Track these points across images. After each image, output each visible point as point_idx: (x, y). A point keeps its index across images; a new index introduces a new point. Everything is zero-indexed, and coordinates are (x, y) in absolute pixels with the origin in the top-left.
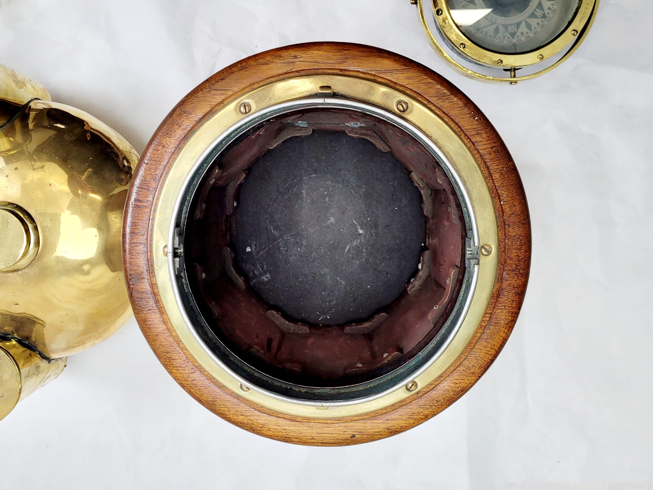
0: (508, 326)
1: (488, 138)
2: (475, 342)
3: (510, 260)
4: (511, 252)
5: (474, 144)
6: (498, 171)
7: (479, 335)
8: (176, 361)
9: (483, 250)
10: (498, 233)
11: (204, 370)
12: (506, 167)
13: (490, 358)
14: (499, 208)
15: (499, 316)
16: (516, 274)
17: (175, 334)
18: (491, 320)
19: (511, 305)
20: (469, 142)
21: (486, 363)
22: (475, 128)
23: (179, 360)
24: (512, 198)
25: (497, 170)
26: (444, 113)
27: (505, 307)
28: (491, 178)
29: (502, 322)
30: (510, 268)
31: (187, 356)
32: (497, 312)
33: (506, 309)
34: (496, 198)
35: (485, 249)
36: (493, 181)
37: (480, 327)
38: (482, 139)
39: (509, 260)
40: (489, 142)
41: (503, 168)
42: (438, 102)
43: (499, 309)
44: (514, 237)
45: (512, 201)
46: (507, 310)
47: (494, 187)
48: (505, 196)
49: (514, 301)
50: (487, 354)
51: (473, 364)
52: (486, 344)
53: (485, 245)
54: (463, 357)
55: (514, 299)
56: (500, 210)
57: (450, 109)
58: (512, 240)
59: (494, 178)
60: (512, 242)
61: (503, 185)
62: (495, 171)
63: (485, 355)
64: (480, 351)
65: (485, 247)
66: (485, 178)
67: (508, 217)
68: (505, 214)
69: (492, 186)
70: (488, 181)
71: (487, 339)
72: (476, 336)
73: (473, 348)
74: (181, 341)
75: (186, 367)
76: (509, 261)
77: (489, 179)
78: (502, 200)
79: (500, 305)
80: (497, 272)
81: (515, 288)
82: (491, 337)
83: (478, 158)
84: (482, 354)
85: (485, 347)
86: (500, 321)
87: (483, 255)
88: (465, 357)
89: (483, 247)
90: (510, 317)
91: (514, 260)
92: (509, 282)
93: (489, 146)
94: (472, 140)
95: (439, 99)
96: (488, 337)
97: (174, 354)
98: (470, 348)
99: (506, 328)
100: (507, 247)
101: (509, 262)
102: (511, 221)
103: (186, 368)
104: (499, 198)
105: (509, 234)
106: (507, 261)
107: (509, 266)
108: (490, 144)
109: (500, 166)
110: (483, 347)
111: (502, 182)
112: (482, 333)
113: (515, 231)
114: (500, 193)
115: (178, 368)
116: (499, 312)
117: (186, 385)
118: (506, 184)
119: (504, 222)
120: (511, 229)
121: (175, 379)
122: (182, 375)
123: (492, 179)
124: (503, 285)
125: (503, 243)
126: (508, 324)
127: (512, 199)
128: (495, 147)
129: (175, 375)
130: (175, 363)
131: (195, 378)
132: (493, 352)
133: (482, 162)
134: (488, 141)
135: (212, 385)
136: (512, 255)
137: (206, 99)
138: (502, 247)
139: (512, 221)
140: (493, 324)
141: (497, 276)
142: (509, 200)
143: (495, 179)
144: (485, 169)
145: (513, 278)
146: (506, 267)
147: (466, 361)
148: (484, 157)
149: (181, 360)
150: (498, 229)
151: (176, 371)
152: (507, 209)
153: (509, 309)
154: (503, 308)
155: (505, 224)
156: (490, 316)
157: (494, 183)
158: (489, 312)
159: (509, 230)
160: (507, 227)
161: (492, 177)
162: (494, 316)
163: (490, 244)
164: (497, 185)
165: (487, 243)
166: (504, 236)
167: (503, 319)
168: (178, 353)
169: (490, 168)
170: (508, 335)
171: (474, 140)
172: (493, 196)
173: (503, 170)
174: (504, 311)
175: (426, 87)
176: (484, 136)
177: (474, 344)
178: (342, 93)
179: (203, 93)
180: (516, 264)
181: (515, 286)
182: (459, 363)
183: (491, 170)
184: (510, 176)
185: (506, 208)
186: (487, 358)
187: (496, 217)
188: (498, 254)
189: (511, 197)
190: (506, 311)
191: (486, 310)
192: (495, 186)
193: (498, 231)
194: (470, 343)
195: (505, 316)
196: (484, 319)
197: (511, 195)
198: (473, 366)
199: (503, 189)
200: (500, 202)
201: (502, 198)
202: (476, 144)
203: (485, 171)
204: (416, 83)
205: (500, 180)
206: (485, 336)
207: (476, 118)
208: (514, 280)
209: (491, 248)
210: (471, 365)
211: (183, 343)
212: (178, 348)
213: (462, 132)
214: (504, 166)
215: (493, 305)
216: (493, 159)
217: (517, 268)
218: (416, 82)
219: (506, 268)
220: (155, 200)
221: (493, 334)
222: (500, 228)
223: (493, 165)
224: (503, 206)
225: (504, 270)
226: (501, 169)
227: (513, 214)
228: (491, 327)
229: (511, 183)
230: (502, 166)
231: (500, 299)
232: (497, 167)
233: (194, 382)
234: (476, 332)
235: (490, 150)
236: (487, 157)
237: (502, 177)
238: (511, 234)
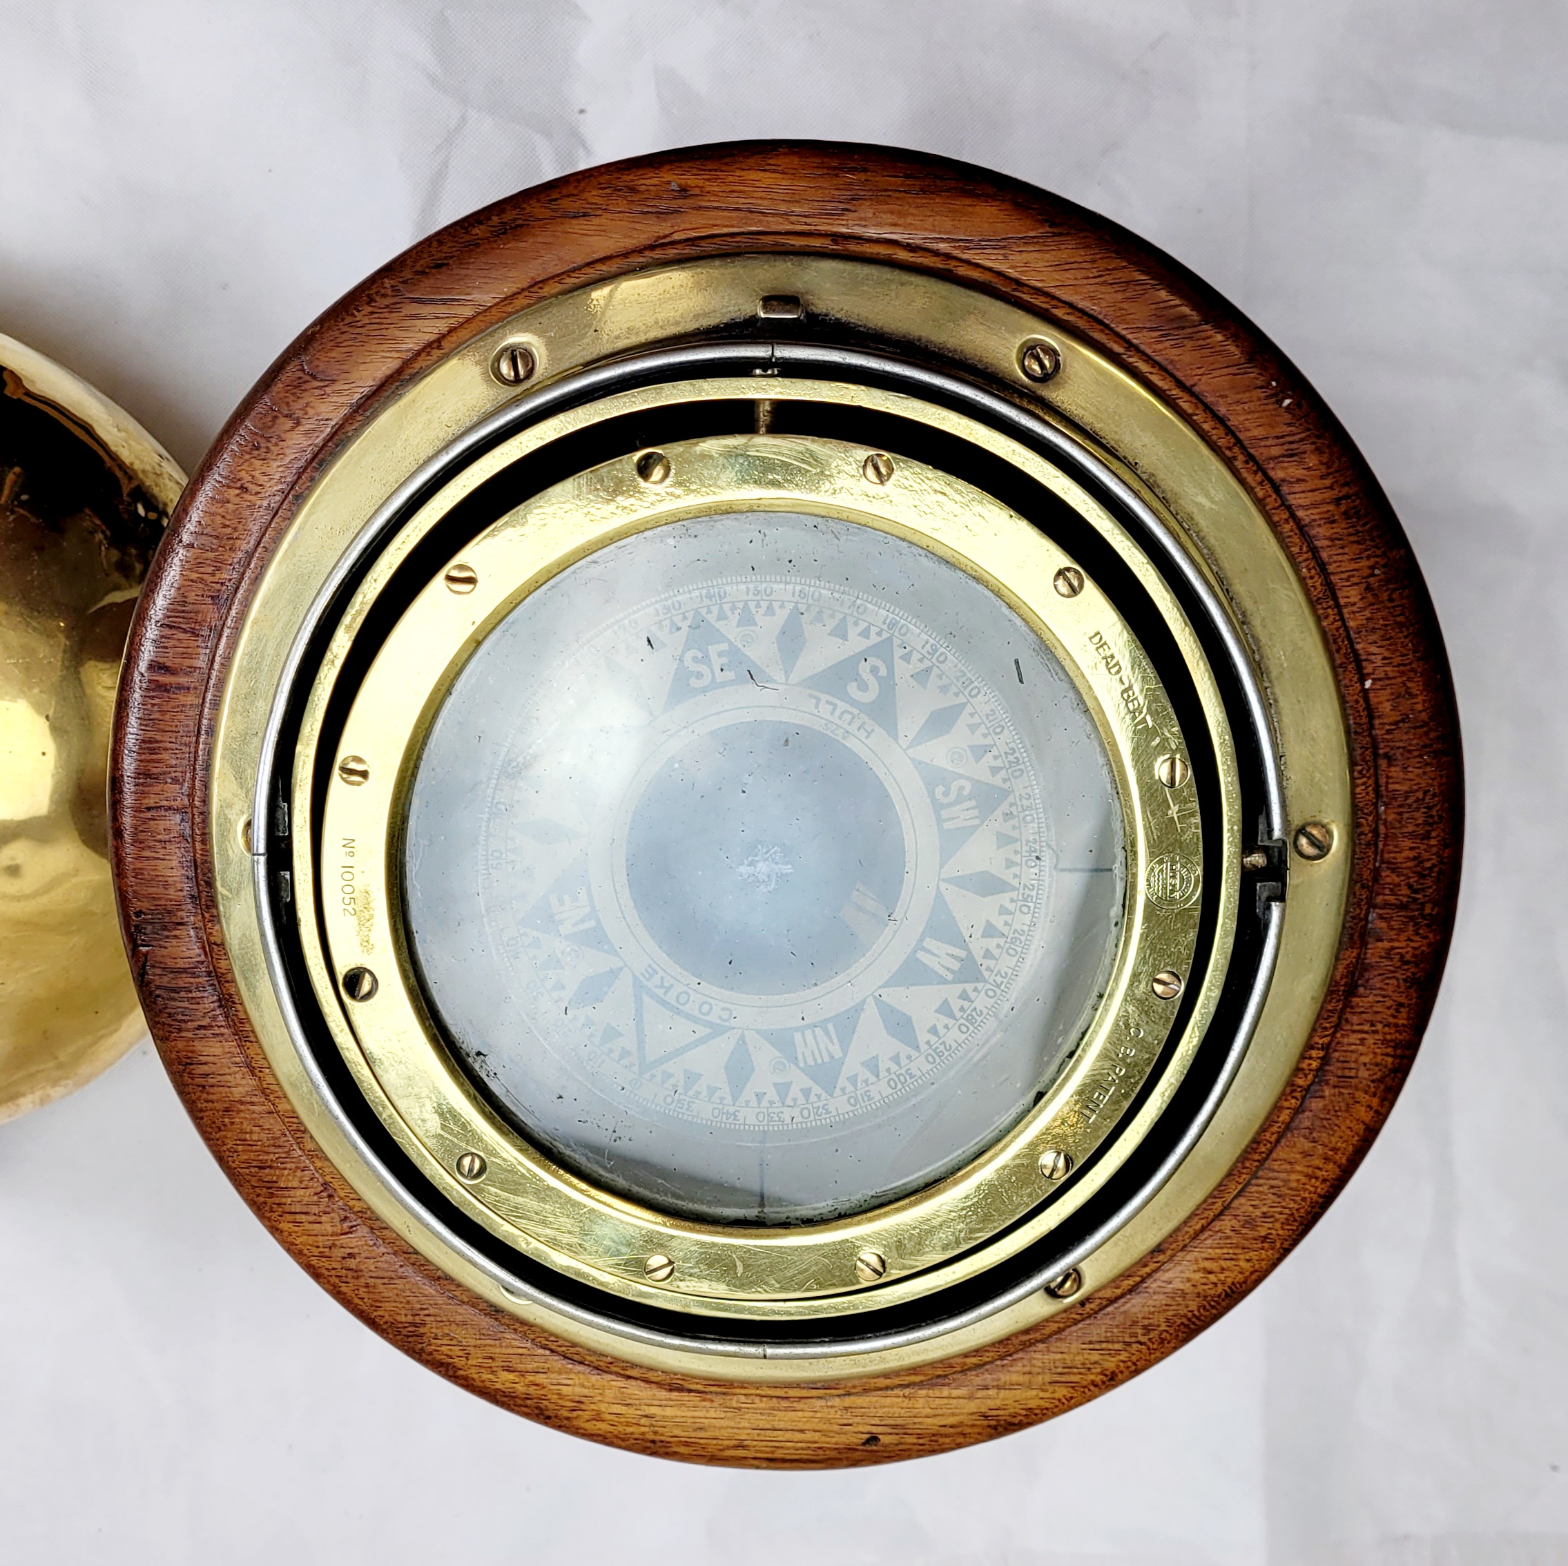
0: (1382, 1087)
1: (1324, 470)
2: (1273, 1139)
3: (1393, 871)
4: (1396, 846)
5: (1276, 488)
6: (1355, 580)
7: (1285, 1116)
8: (292, 1193)
9: (1303, 841)
10: (1354, 786)
11: (384, 1225)
12: (1384, 566)
13: (1322, 1188)
14: (1357, 702)
15: (1354, 1056)
16: (1412, 918)
17: (288, 1107)
18: (1327, 1068)
19: (1391, 1020)
20: (1261, 483)
21: (1306, 1205)
22: (1283, 437)
23: (301, 1192)
24: (1402, 668)
25: (1353, 576)
26: (1180, 384)
27: (1372, 1025)
28: (1331, 603)
29: (1364, 1073)
30: (1391, 899)
31: (328, 1178)
32: (1346, 1040)
33: (1376, 1032)
34: (1350, 667)
35: (1310, 837)
36: (1340, 614)
37: (1288, 1090)
38: (1305, 472)
39: (1388, 872)
40: (1328, 482)
41: (1372, 568)
42: (1160, 346)
43: (1354, 1031)
44: (1407, 798)
45: (1400, 680)
46: (1380, 1037)
47: (1341, 631)
48: (1378, 660)
49: (1401, 1005)
50: (1309, 1177)
51: (1265, 1209)
52: (1308, 1145)
53: (1309, 824)
54: (1234, 1189)
55: (1402, 1000)
56: (1361, 709)
57: (1200, 372)
58: (1400, 806)
59: (1342, 601)
60: (1400, 814)
61: (1371, 625)
62: (1347, 580)
63: (1304, 1180)
64: (1288, 1167)
65: (1309, 829)
66: (1313, 603)
67: (1389, 732)
68: (1377, 722)
69: (1337, 629)
70: (1321, 612)
71: (1311, 1130)
72: (1276, 1119)
73: (1266, 1159)
74: (305, 1131)
75: (325, 1213)
76: (1388, 877)
77: (1325, 605)
78: (1369, 674)
79: (1355, 1019)
80: (1347, 912)
81: (1407, 963)
82: (1325, 1122)
83: (1290, 537)
84: (1294, 1177)
85: (1306, 1154)
86: (1358, 1070)
87: (1302, 855)
88: (1240, 1187)
89: (1301, 831)
90: (1390, 1060)
91: (1405, 871)
92: (1386, 945)
93: (1329, 495)
94: (1272, 473)
95: (1161, 336)
96: (1318, 1123)
97: (286, 1172)
98: (1257, 1157)
99: (1374, 1095)
100: (1382, 829)
101: (1388, 880)
102: (1397, 744)
103: (324, 1218)
104: (1359, 668)
105: (1391, 787)
106: (1383, 874)
107: (1387, 892)
108: (1331, 488)
109: (1365, 563)
110: (1298, 1156)
111: (1368, 615)
112: (1298, 1111)
113: (1410, 776)
114: (1361, 652)
115: (298, 1217)
116: (1353, 1041)
117: (327, 1273)
118: (1381, 622)
119: (1375, 746)
120: (1395, 771)
121: (288, 1250)
122: (311, 1240)
123: (1338, 606)
124: (1368, 956)
125: (1370, 818)
126: (1381, 1080)
127: (1402, 673)
128: (1346, 497)
129: (290, 1239)
130: (289, 1200)
131: (356, 1250)
132: (1331, 1171)
133: (1305, 549)
134: (1322, 477)
135: (409, 1271)
136: (1400, 858)
137: (384, 332)
138: (1366, 829)
139: (1401, 744)
140: (1333, 1080)
141: (1347, 925)
142: (1391, 675)
143: (1346, 605)
144: (1313, 572)
145: (1401, 930)
146: (1378, 894)
147: (1242, 1200)
148: (1313, 532)
149: (309, 1191)
150: (1351, 772)
151: (291, 1225)
152: (1385, 706)
153: (1385, 1034)
154: (1366, 1028)
155: (1376, 755)
156: (1321, 1054)
157: (1342, 619)
158: (1321, 1041)
159: (1390, 774)
160: (1383, 763)
161: (1335, 599)
162: (1337, 1054)
163: (1325, 821)
164: (1351, 624)
165: (1317, 819)
166: (1372, 795)
167: (1365, 1064)
168: (297, 1168)
169: (1331, 568)
170: (1381, 1117)
171: (1278, 474)
172: (1338, 662)
173: (1373, 575)
174: (1370, 1040)
175: (1120, 296)
176: (1312, 461)
177: (1269, 1145)
178: (839, 316)
179: (373, 313)
180: (1410, 886)
181: (1408, 957)
182: (1218, 1206)
183: (1333, 574)
184: (1396, 595)
185: (1381, 703)
186: (1312, 1189)
187: (1348, 732)
188: (1354, 853)
189: (1399, 665)
190: (1377, 1037)
191: (1311, 1036)
192: (1347, 629)
193: (1353, 779)
194: (1256, 1141)
195: (1371, 1056)
196: (1304, 1066)
197: (1398, 660)
198: (1265, 1215)
199: (1372, 638)
200: (1362, 681)
201: (1369, 669)
202: (1285, 489)
203: (1312, 578)
204: (1085, 281)
205: (1362, 609)
206: (1305, 1120)
207: (1287, 402)
208: (1403, 937)
209: (1329, 833)
210: (1258, 1212)
211: (312, 1137)
212: (300, 1153)
213: (1236, 450)
214: (1377, 563)
215: (1335, 1019)
216: (1339, 540)
217: (1415, 900)
218: (1088, 278)
219: (1379, 899)
220: (216, 666)
221: (1333, 1113)
222: (1359, 768)
223: (1340, 558)
224: (1371, 695)
225: (1371, 905)
226: (1367, 572)
227: (1403, 721)
228: (1327, 1092)
229: (1399, 619)
230: (1372, 561)
231: (1355, 1000)
232: (1353, 566)
233: (352, 1263)
234: (1276, 1108)
235: (1331, 507)
236: (1321, 533)
237: (1370, 599)
238: (1397, 787)
